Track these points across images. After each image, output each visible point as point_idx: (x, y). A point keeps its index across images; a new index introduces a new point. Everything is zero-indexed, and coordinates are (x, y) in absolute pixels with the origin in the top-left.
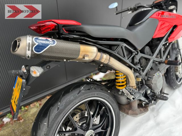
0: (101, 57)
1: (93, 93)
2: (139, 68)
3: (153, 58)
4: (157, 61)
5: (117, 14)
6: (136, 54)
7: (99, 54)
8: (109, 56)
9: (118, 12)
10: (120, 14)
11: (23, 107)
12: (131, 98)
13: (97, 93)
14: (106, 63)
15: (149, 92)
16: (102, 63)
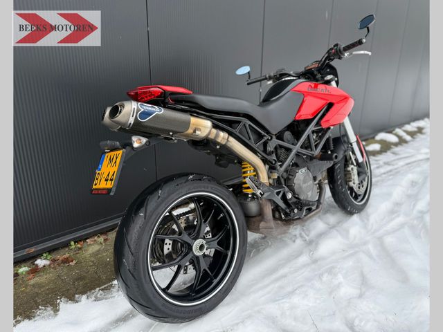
0: (217, 136)
1: (206, 185)
2: (275, 160)
3: (297, 148)
4: (304, 155)
5: (248, 84)
6: (268, 139)
7: (214, 131)
8: (227, 135)
9: (250, 81)
10: (259, 83)
11: (72, 243)
12: (258, 193)
13: (212, 186)
14: (224, 143)
15: (289, 196)
16: (219, 144)
